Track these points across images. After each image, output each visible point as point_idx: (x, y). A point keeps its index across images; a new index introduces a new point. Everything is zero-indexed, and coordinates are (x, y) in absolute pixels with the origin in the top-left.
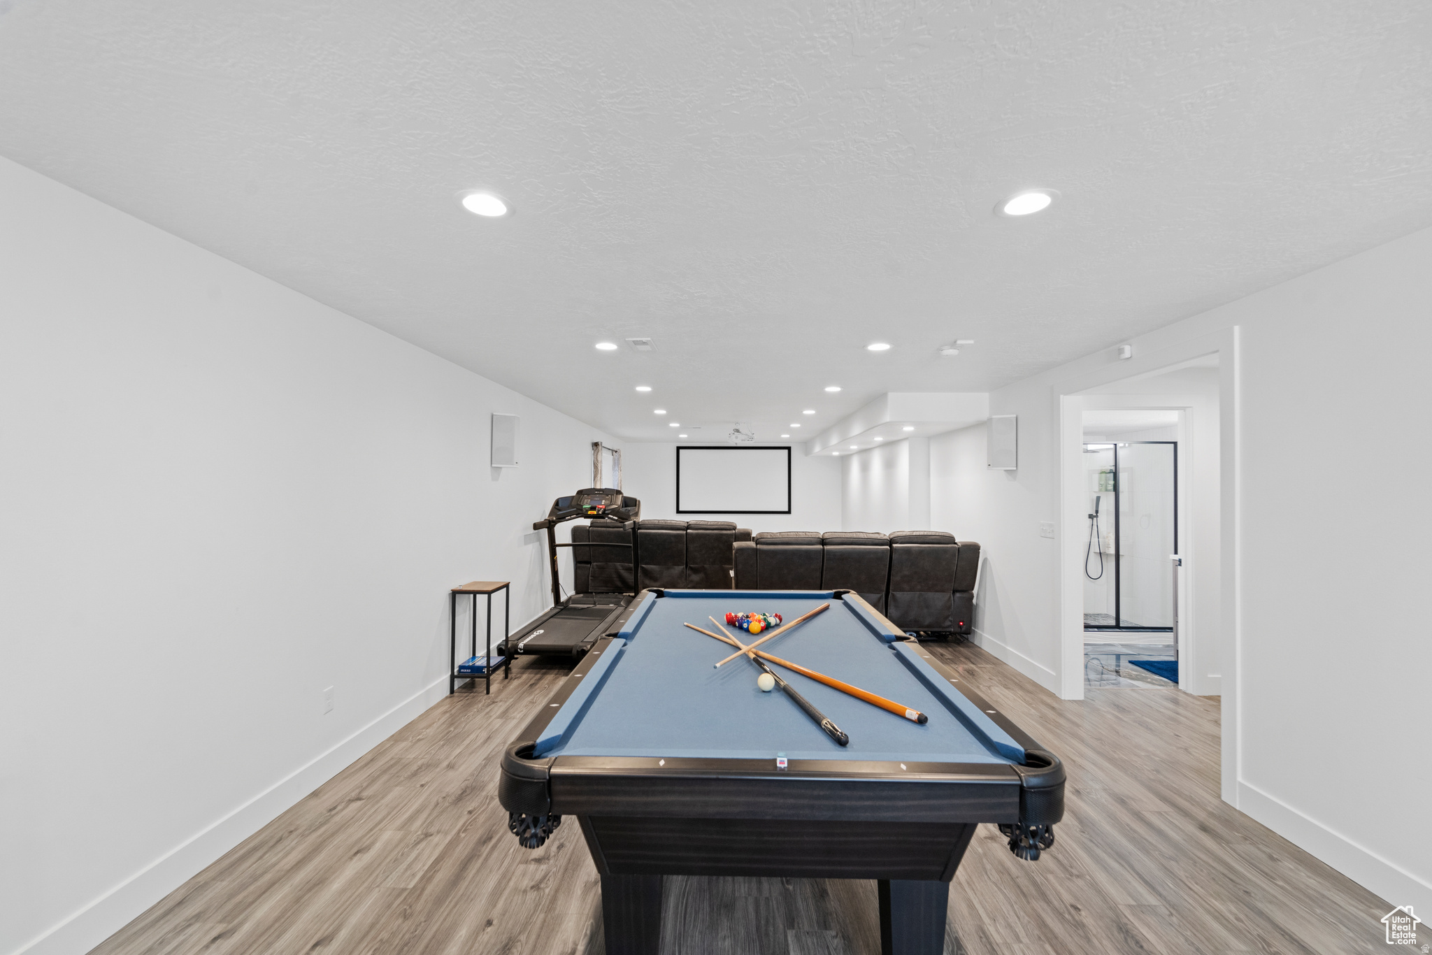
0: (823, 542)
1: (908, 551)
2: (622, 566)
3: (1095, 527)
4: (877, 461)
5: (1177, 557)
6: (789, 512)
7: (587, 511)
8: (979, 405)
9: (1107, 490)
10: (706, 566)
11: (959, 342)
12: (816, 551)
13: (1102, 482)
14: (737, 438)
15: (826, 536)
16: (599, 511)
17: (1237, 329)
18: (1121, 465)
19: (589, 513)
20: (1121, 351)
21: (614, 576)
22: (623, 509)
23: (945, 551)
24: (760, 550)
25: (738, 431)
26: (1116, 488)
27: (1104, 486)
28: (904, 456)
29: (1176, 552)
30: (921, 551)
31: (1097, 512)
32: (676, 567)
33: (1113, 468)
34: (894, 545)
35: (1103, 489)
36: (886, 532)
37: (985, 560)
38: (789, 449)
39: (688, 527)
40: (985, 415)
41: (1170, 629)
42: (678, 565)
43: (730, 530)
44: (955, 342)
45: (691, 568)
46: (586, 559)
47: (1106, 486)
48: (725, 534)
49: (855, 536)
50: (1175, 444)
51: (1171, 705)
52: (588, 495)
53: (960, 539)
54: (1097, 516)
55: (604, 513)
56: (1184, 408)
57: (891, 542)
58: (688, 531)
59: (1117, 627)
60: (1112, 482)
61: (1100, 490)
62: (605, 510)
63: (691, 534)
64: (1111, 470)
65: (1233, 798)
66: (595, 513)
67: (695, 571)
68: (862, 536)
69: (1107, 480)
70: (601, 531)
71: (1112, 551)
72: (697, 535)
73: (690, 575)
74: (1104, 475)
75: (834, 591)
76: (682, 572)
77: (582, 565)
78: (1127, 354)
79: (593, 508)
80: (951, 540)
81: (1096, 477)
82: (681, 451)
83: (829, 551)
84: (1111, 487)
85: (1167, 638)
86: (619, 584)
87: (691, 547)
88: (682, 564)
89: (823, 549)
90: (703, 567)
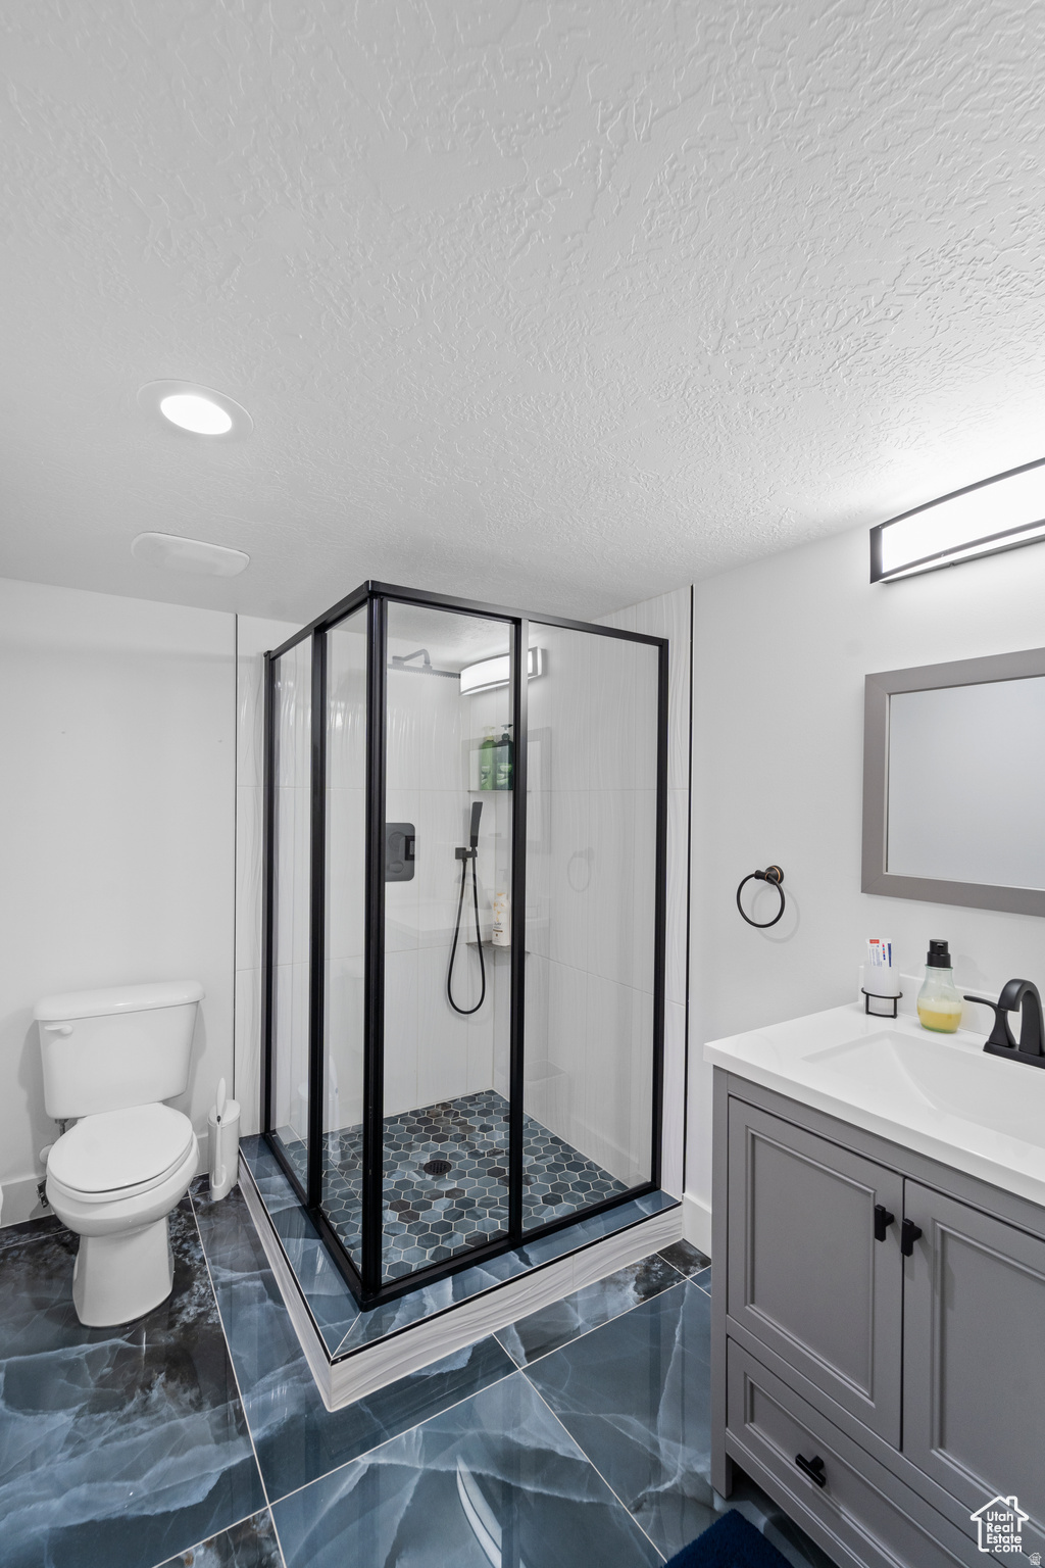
3: (469, 880)
9: (496, 787)
13: (487, 768)
26: (517, 783)
27: (490, 777)
31: (474, 841)
33: (510, 732)
35: (489, 785)
47: (495, 778)
54: (474, 854)
60: (506, 767)
61: (482, 787)
64: (505, 736)
69: (496, 761)
71: (505, 939)
74: (489, 751)
81: (475, 754)
84: (503, 780)
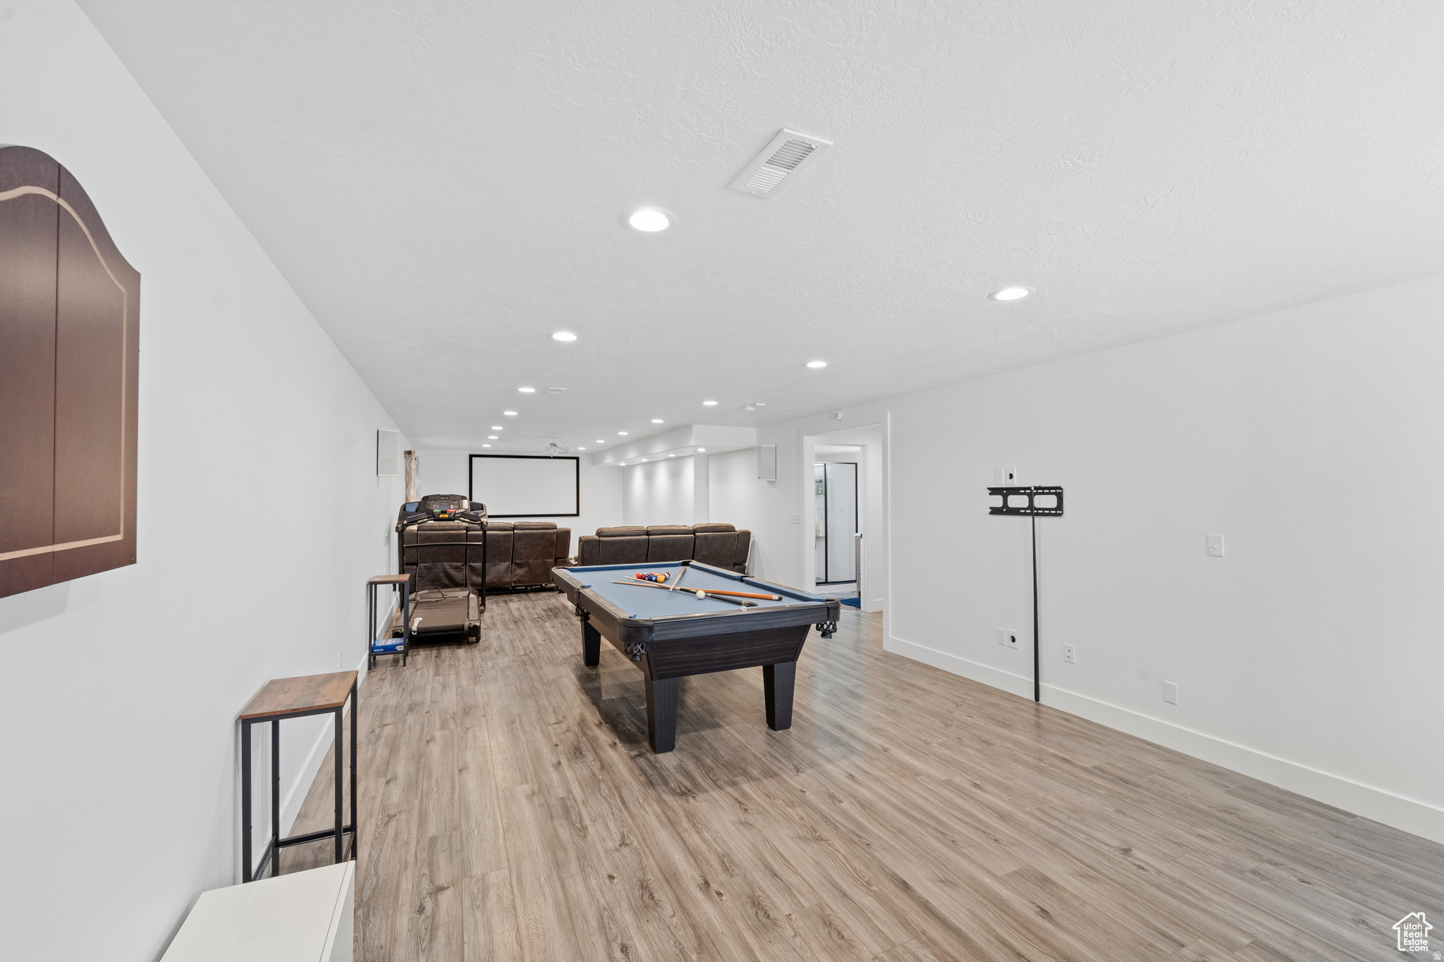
0: (648, 533)
1: (706, 538)
2: (450, 566)
4: (662, 473)
5: (859, 534)
6: (577, 515)
7: (439, 515)
8: (750, 436)
9: (818, 494)
10: (530, 561)
11: (757, 404)
12: (644, 540)
13: (819, 486)
14: (555, 451)
15: (649, 529)
16: (450, 514)
17: (889, 413)
18: (828, 477)
19: (441, 516)
20: (837, 415)
21: (442, 575)
22: (472, 513)
23: (730, 537)
24: (602, 541)
25: (554, 445)
26: (825, 492)
28: (689, 470)
29: (857, 532)
30: (715, 538)
32: (502, 563)
33: (824, 478)
34: (697, 534)
36: (690, 523)
37: (754, 541)
38: (577, 459)
39: (514, 528)
40: (754, 443)
41: (855, 581)
42: (504, 562)
43: (552, 529)
44: (755, 404)
45: (516, 564)
46: (412, 560)
47: (817, 491)
48: (548, 533)
49: (669, 528)
50: (856, 464)
51: (857, 618)
52: (435, 500)
53: (739, 528)
55: (454, 516)
56: (863, 446)
57: (694, 532)
58: (515, 531)
59: (826, 582)
60: (824, 486)
62: (455, 514)
63: (518, 534)
64: (821, 480)
65: (888, 647)
66: (447, 516)
67: (520, 566)
68: (674, 528)
69: (821, 485)
70: (431, 534)
72: (524, 535)
73: (515, 570)
74: (819, 482)
75: (681, 561)
76: (509, 567)
77: (409, 567)
78: (840, 417)
79: (444, 512)
80: (731, 529)
81: (816, 483)
82: (474, 459)
83: (653, 540)
84: (820, 492)
85: (853, 586)
86: (446, 582)
87: (518, 545)
88: (509, 560)
89: (649, 539)
90: (528, 562)
